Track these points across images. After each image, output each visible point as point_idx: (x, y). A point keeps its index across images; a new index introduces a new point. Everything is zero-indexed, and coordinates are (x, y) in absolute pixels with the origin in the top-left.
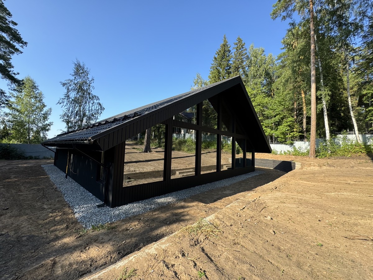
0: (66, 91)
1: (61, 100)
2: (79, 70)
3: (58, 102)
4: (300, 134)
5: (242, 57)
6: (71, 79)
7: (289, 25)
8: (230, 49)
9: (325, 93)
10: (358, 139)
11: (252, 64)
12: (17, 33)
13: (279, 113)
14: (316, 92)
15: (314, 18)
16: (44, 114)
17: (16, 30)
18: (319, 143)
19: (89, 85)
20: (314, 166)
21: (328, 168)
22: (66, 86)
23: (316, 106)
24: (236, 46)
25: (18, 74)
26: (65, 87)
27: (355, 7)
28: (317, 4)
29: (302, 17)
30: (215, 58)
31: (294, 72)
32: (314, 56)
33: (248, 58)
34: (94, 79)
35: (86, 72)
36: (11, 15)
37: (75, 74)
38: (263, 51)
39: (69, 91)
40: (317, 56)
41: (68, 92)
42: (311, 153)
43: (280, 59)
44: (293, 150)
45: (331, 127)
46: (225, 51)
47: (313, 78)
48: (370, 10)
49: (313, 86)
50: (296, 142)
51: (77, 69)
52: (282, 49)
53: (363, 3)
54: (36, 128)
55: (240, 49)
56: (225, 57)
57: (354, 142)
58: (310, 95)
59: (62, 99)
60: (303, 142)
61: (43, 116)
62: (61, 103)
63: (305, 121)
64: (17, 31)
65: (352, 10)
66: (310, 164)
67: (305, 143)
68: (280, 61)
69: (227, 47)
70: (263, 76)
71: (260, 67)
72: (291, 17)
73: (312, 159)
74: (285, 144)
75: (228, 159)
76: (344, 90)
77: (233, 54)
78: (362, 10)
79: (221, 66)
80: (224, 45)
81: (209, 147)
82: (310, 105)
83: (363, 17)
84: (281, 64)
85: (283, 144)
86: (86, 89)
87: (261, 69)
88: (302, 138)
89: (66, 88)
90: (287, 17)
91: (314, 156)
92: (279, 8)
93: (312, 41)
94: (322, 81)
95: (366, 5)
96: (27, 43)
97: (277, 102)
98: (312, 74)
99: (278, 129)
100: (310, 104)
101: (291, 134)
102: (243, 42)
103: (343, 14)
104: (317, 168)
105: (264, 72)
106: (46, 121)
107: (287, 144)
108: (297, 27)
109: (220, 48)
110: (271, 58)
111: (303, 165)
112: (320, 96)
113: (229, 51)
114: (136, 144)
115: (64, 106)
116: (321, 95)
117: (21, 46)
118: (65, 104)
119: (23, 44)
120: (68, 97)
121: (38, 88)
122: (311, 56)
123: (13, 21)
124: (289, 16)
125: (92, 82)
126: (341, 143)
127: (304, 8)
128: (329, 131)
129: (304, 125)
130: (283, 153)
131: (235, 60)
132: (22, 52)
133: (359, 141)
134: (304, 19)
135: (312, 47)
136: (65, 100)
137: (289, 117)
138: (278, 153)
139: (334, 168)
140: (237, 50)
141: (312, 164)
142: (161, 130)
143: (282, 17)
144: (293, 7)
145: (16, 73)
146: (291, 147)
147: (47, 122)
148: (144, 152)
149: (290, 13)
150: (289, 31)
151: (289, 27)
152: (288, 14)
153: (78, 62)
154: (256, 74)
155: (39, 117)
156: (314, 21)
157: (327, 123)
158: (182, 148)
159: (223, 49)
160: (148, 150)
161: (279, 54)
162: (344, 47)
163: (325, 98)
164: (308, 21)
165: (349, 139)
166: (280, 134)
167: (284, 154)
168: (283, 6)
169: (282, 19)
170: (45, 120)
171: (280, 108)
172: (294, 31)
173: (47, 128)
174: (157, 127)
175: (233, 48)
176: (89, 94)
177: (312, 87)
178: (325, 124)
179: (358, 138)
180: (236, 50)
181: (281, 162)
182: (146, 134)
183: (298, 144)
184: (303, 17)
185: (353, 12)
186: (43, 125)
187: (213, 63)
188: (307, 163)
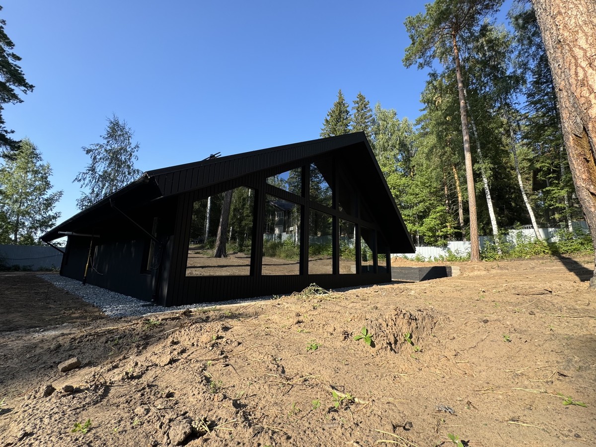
0: (90, 161)
1: (81, 175)
2: (116, 131)
3: (76, 179)
4: (456, 230)
5: (365, 120)
6: (102, 144)
7: (429, 76)
8: (348, 109)
9: (485, 166)
10: (538, 235)
11: (380, 131)
12: (19, 72)
13: (424, 200)
14: (473, 165)
15: (462, 68)
16: (46, 200)
17: (18, 67)
18: (484, 241)
19: (131, 155)
20: (479, 270)
21: (499, 271)
22: (91, 153)
23: (475, 185)
24: (357, 105)
25: (13, 132)
26: (89, 154)
27: (513, 56)
28: (463, 50)
29: (445, 66)
30: (327, 121)
31: (440, 137)
32: (465, 115)
33: (374, 122)
34: (139, 146)
35: (126, 134)
36: (14, 46)
37: (109, 137)
38: (395, 114)
39: (96, 162)
40: (470, 117)
41: (94, 164)
42: (474, 254)
43: (419, 124)
44: (447, 255)
45: (499, 218)
46: (340, 112)
47: (466, 146)
48: (532, 61)
49: (468, 156)
50: (450, 242)
51: (113, 129)
52: (422, 110)
53: (522, 52)
54: (31, 223)
55: (362, 110)
56: (342, 120)
57: (532, 239)
58: (465, 170)
59: (83, 173)
60: (461, 242)
61: (45, 202)
62: (80, 180)
63: (461, 211)
64: (20, 68)
65: (509, 61)
66: (473, 268)
67: (464, 244)
68: (419, 126)
69: (344, 106)
70: (397, 147)
71: (391, 135)
72: (430, 65)
73: (475, 262)
74: (435, 246)
75: (349, 267)
76: (513, 170)
77: (353, 116)
78: (522, 61)
79: (335, 132)
80: (339, 103)
81: (319, 253)
82: (467, 184)
83: (525, 70)
84: (422, 131)
85: (432, 246)
86: (123, 159)
87: (394, 137)
88: (459, 237)
89: (92, 156)
90: (424, 64)
91: (477, 259)
92: (414, 52)
93: (461, 96)
94: (479, 150)
95: (526, 54)
96: (34, 87)
97: (419, 183)
98: (464, 140)
99: (423, 223)
100: (465, 182)
101: (443, 230)
102: (366, 100)
103: (497, 65)
104: (483, 273)
105: (398, 142)
106: (50, 211)
107: (438, 247)
108: (439, 78)
109: (333, 107)
110: (407, 123)
111: (462, 270)
112: (479, 171)
113: (347, 112)
114: (202, 248)
115: (85, 185)
116: (479, 169)
117: (23, 91)
118: (87, 181)
119: (27, 87)
120: (93, 169)
121: (40, 158)
122: (462, 116)
123: (14, 53)
124: (428, 64)
125: (135, 150)
126: (515, 241)
127: (446, 55)
128: (495, 222)
129: (461, 218)
130: (433, 260)
131: (356, 124)
132: (22, 101)
133: (539, 238)
134: (447, 68)
135: (462, 103)
136: (88, 176)
137: (438, 206)
138: (426, 260)
139: (507, 271)
140: (358, 111)
141: (475, 268)
142: (243, 223)
143: (418, 64)
144: (432, 52)
145: (9, 131)
146: (444, 249)
147: (51, 213)
148: (216, 256)
149: (428, 59)
150: (429, 83)
151: (429, 79)
152: (426, 61)
153: (116, 119)
154: (386, 145)
155: (38, 203)
156: (461, 71)
157: (493, 210)
158: (277, 253)
159: (339, 108)
160: (221, 253)
161: (417, 118)
162: (504, 107)
163: (485, 172)
164: (454, 71)
165: (526, 236)
166: (427, 231)
167: (435, 261)
168: (419, 50)
169: (419, 67)
170: (47, 210)
171: (424, 191)
172: (435, 83)
173: (50, 223)
174: (238, 219)
175: (353, 108)
176: (129, 167)
177: (466, 158)
178: (490, 212)
179: (537, 233)
180: (356, 111)
181: (430, 269)
182: (220, 227)
183: (454, 245)
184: (447, 67)
185: (510, 63)
186: (44, 217)
187: (324, 127)
188: (468, 267)
